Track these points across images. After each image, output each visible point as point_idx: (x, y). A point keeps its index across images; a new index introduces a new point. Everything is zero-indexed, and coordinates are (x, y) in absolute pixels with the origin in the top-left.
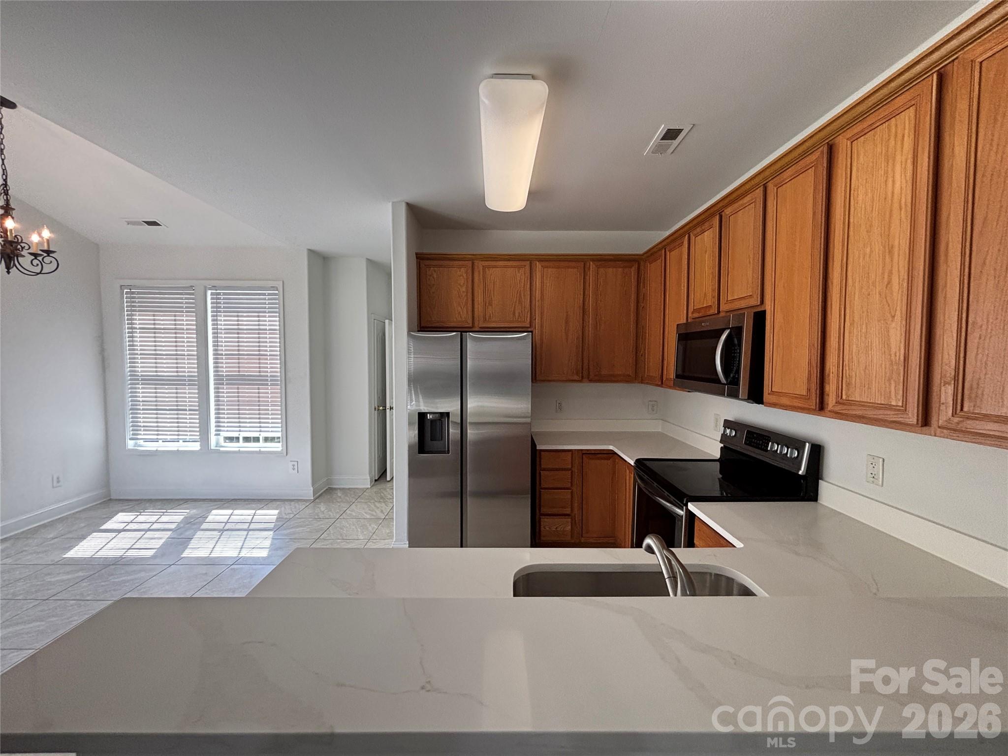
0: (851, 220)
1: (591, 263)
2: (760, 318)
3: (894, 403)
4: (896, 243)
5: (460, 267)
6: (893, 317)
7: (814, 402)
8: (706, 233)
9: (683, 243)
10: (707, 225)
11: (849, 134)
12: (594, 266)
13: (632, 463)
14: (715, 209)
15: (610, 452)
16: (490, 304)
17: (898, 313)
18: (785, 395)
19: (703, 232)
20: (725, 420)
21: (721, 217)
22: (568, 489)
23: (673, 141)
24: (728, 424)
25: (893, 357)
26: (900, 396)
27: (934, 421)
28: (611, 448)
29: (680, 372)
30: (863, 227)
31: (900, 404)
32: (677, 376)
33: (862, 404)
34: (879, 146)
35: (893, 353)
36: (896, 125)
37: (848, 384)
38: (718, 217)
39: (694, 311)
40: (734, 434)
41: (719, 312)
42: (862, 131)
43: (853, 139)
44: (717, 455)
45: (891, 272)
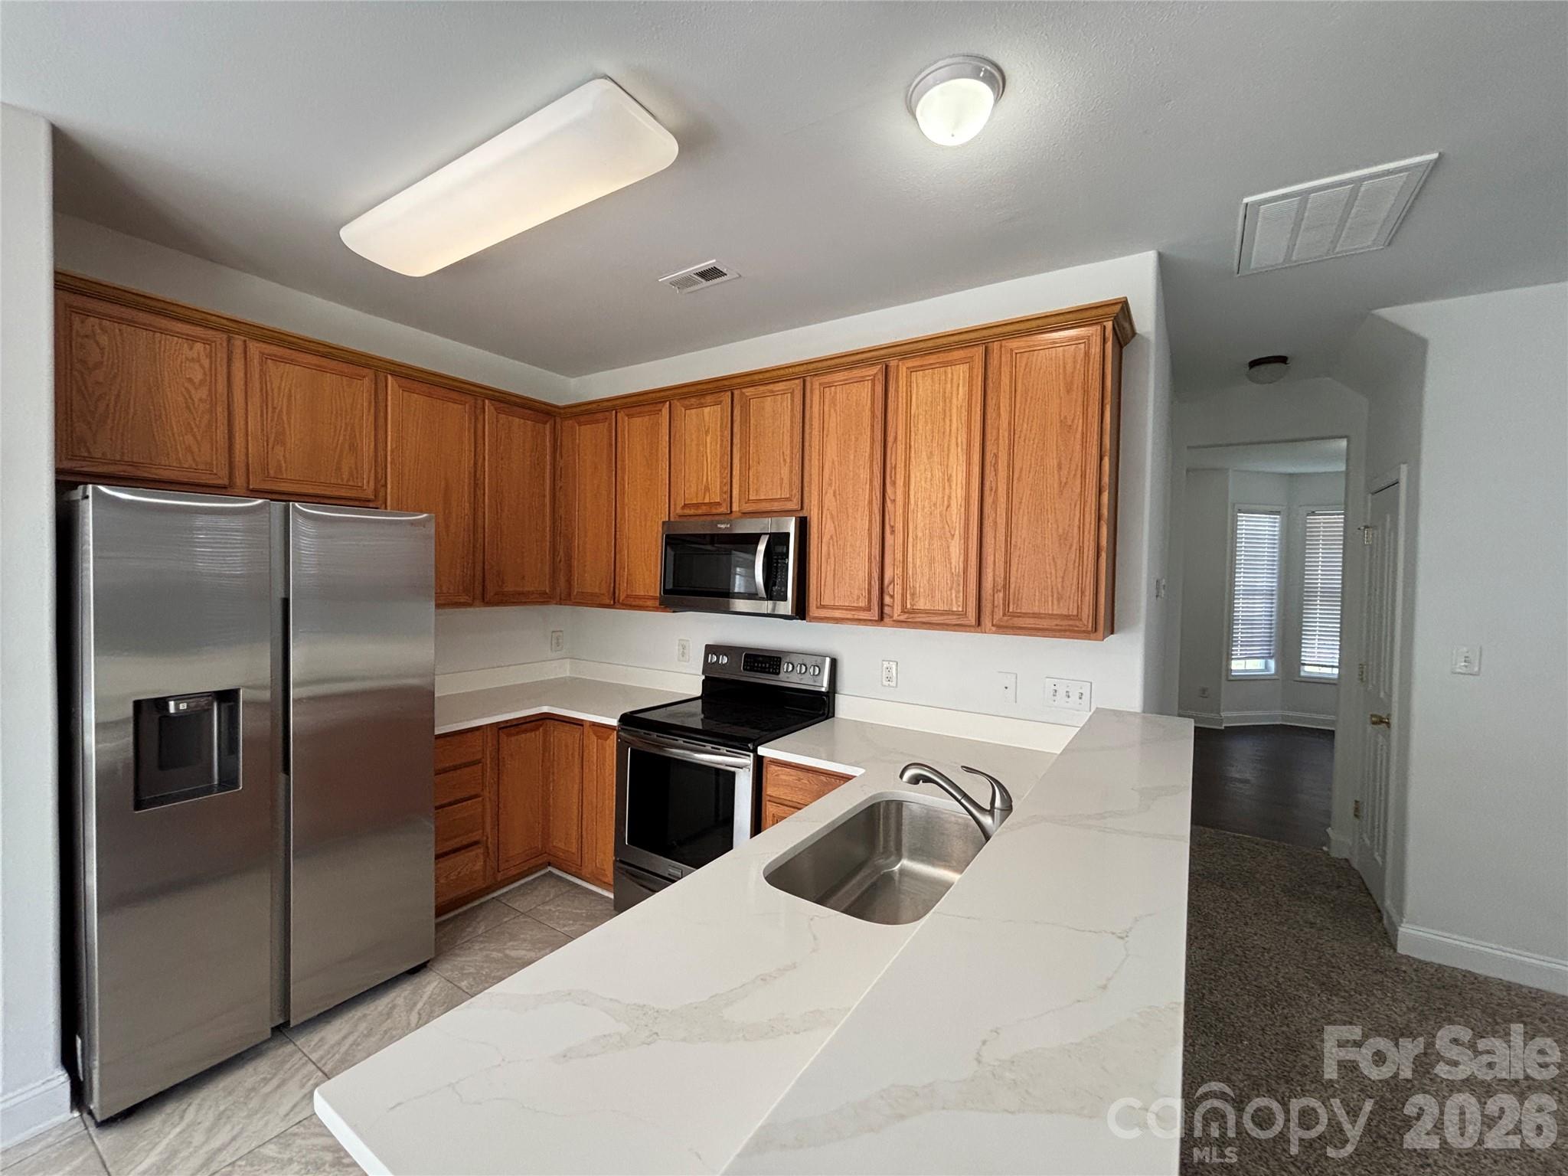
0: (912, 443)
1: (487, 401)
2: (803, 525)
3: (955, 609)
4: (954, 474)
5: (192, 339)
6: (953, 536)
7: (874, 614)
8: (707, 410)
9: (661, 410)
10: (709, 399)
11: (910, 363)
12: (492, 408)
13: (614, 722)
14: (726, 383)
15: (542, 717)
16: (281, 439)
17: (957, 532)
18: (838, 608)
19: (702, 406)
20: (707, 646)
21: (732, 394)
22: (476, 796)
23: (703, 280)
24: (710, 649)
25: (953, 570)
26: (960, 603)
27: (986, 621)
28: (545, 709)
29: (670, 586)
30: (924, 453)
31: (960, 609)
32: (666, 592)
33: (927, 612)
34: (937, 385)
35: (953, 567)
36: (952, 374)
37: (913, 595)
38: (729, 393)
39: (685, 506)
40: (725, 660)
41: (731, 512)
42: (922, 366)
43: (912, 370)
44: (698, 692)
45: (950, 497)
